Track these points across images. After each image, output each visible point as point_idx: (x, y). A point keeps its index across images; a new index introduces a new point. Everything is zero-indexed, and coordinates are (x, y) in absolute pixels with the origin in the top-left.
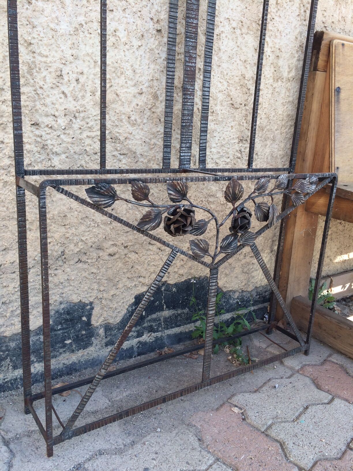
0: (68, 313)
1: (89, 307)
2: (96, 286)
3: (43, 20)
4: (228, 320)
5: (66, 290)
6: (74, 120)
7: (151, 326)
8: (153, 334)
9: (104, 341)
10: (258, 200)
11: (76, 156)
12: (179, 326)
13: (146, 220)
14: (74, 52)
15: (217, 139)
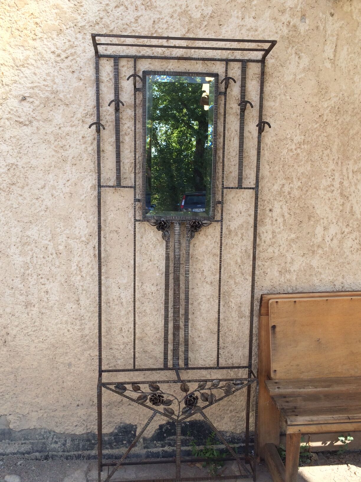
0: (125, 428)
1: (135, 427)
2: (138, 417)
3: (115, 312)
4: (223, 449)
5: (123, 417)
6: (127, 346)
7: (170, 443)
8: (171, 448)
9: (143, 445)
10: (202, 391)
11: (128, 360)
12: (188, 446)
13: (139, 398)
14: (127, 321)
15: (203, 349)
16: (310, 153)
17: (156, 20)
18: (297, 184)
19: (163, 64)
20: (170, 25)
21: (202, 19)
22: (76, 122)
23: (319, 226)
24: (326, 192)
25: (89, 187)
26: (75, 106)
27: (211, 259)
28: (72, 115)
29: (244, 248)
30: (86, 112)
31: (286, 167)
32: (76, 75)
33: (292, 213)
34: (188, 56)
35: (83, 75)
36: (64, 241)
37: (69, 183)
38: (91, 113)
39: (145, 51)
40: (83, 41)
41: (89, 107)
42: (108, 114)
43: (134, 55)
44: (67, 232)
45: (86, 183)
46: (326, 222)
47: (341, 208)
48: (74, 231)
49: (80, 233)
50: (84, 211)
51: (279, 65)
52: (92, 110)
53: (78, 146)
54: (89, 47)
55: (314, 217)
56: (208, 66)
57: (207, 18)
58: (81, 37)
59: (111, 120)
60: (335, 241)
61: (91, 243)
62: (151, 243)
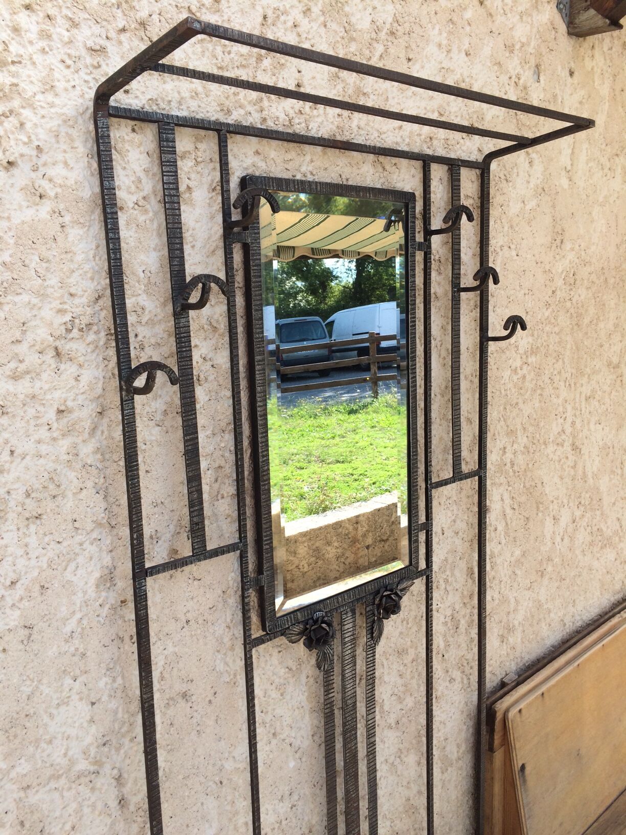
16: (538, 371)
17: (270, 14)
18: (523, 440)
19: (290, 157)
20: (304, 36)
21: (374, 35)
22: (32, 359)
23: (547, 518)
24: (555, 447)
25: (92, 581)
26: (25, 298)
27: (395, 666)
28: (18, 335)
29: (449, 612)
30: (68, 318)
31: (508, 407)
32: (22, 176)
33: (516, 506)
34: (344, 138)
35: (50, 180)
36: (12, 806)
37: (19, 590)
38: (85, 320)
39: (242, 112)
40: (43, 44)
41: (77, 301)
42: (145, 319)
43: (213, 119)
44: (24, 767)
45: (79, 572)
46: (556, 507)
47: (572, 473)
48: (45, 754)
49: (70, 753)
50: (78, 672)
51: (503, 177)
52: (89, 311)
53: (44, 449)
54: (67, 72)
55: (542, 503)
56: (384, 168)
57: (383, 35)
58: (35, 29)
59: (153, 341)
60: (566, 540)
61: (107, 769)
62: (273, 687)
